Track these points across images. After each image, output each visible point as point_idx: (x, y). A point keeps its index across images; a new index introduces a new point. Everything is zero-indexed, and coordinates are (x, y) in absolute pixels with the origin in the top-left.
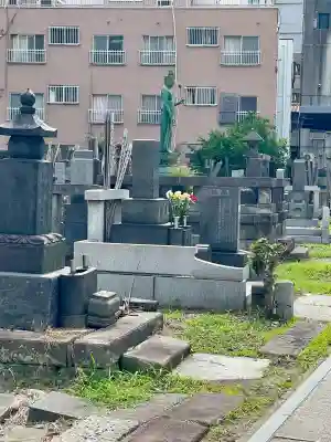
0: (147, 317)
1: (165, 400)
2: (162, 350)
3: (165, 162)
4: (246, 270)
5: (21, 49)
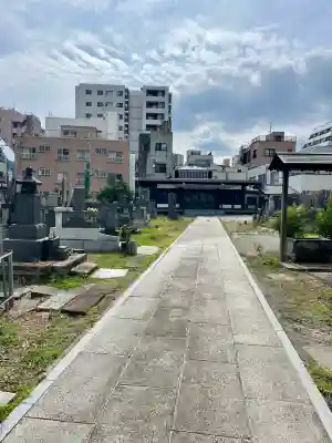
0: (79, 256)
1: (87, 287)
2: (87, 268)
3: (87, 197)
4: (119, 237)
5: (26, 153)
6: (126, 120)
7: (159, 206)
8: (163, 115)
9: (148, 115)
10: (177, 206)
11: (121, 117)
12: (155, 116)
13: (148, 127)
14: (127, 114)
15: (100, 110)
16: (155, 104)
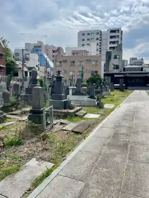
0: (79, 108)
1: (83, 121)
2: (82, 113)
3: (82, 82)
4: (96, 100)
5: (58, 64)
6: (100, 46)
7: (115, 85)
8: (118, 41)
9: (111, 42)
10: (124, 85)
11: (98, 44)
12: (114, 43)
13: (111, 48)
14: (101, 43)
15: (89, 42)
16: (114, 37)
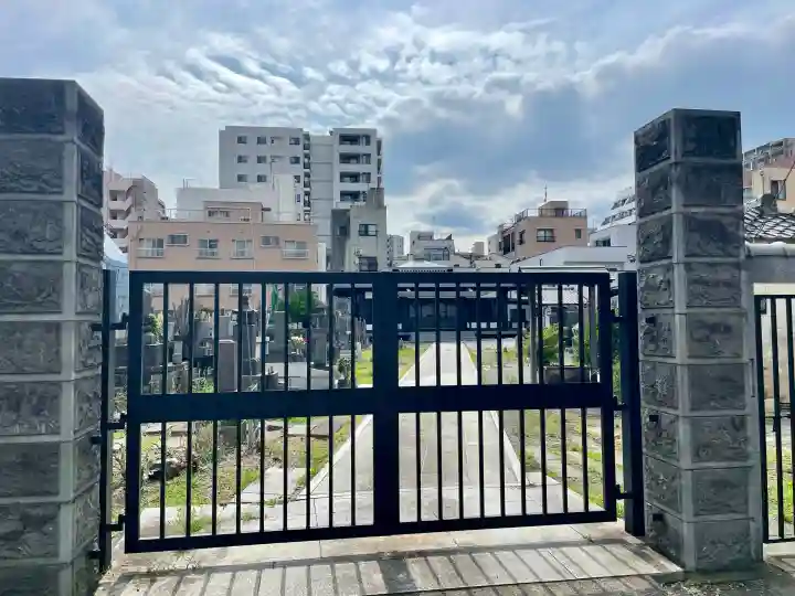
5: (147, 248)
6: (307, 185)
8: (368, 175)
11: (297, 178)
12: (355, 177)
13: (344, 195)
14: (307, 175)
15: (262, 169)
16: (355, 157)
